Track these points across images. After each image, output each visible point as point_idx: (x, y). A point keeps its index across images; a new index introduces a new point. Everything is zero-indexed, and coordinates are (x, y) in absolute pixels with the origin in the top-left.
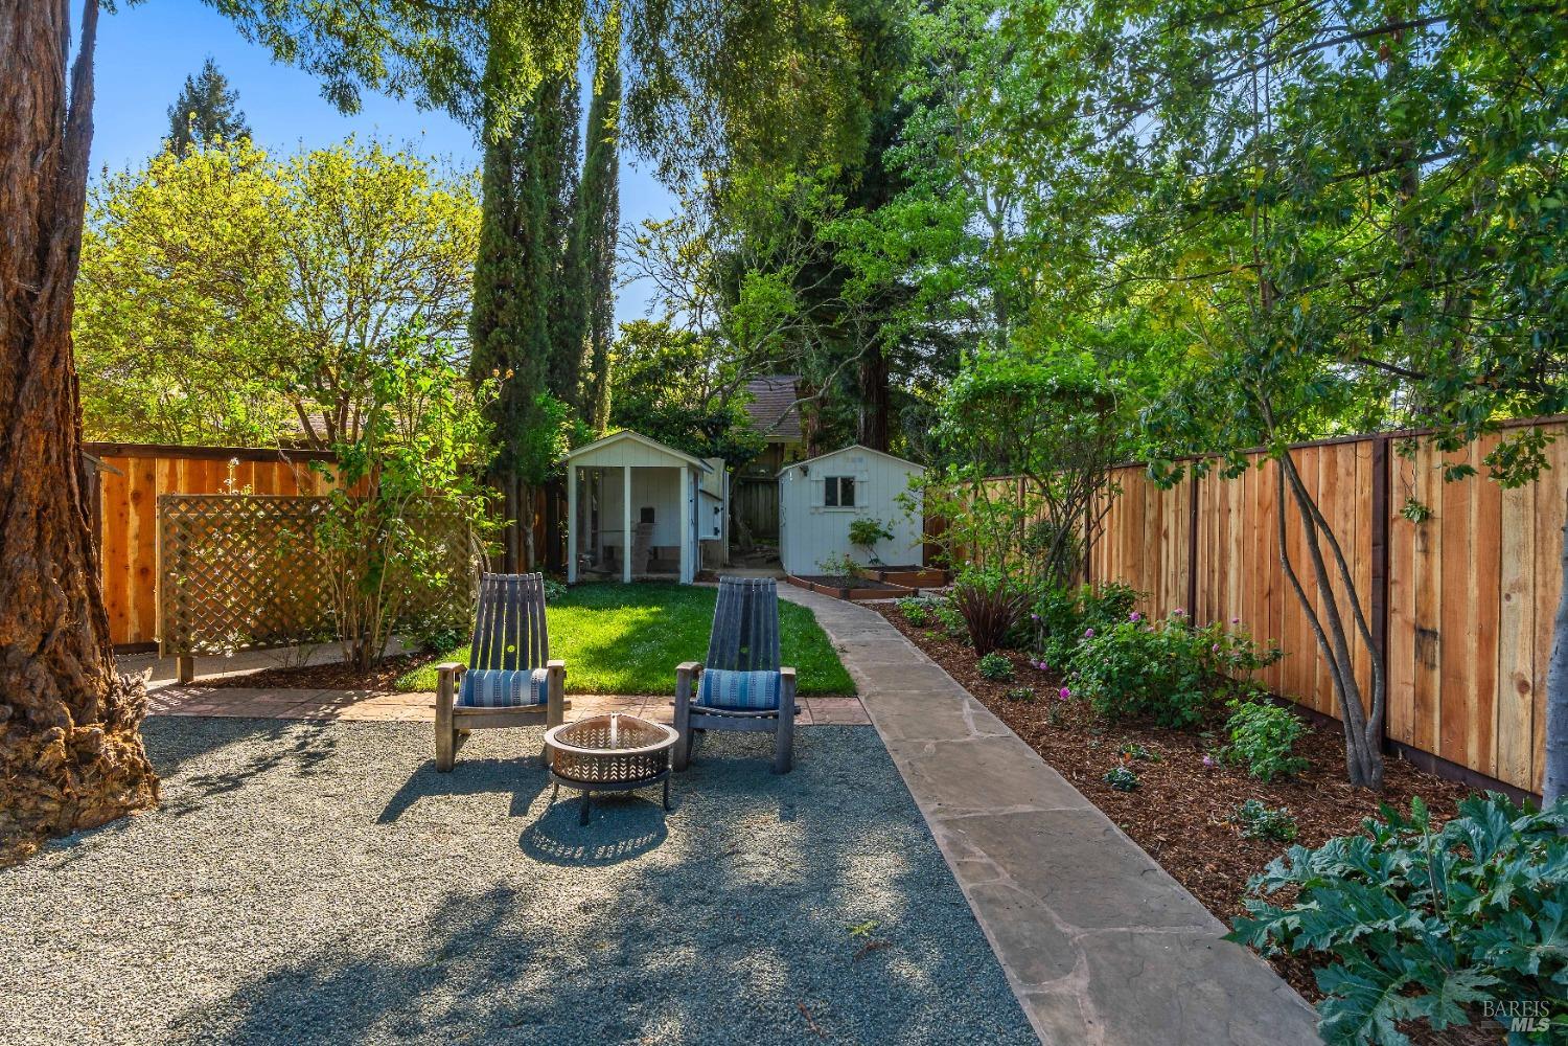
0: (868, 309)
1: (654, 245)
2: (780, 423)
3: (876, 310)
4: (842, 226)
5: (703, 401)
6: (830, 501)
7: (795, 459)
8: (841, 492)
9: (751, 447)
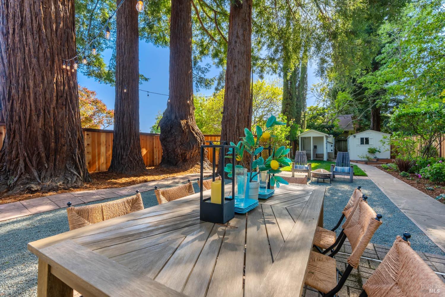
0: (373, 96)
1: (315, 89)
2: (347, 126)
3: (375, 96)
4: (365, 78)
5: (327, 122)
6: (362, 143)
7: (352, 134)
8: (365, 141)
9: (340, 132)
